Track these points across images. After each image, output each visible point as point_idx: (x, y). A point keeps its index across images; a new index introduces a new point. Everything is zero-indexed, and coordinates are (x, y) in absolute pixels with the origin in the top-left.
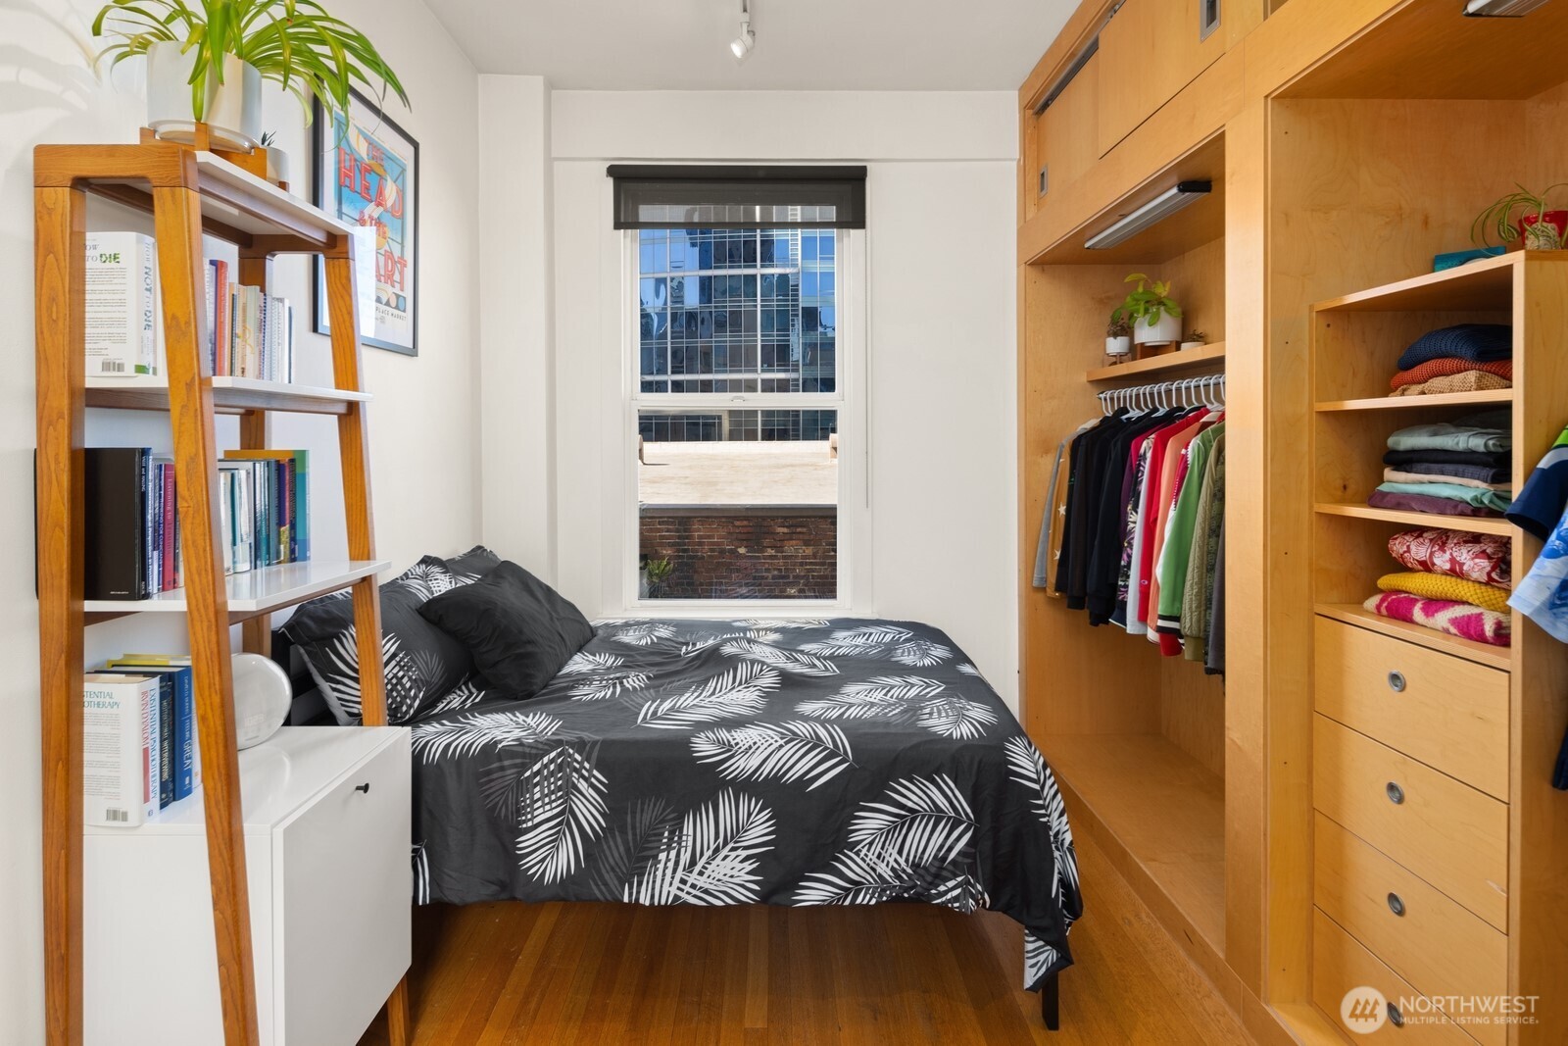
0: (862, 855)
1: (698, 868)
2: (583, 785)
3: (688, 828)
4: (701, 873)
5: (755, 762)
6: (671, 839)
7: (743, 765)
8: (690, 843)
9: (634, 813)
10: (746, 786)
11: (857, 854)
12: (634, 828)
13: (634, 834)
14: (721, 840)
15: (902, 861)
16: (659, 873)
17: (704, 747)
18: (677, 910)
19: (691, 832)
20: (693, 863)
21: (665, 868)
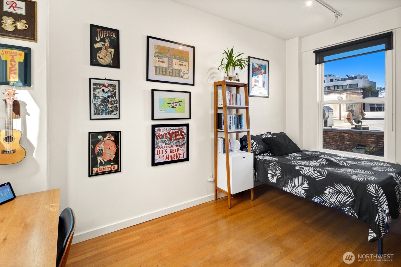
0: (326, 196)
1: (295, 188)
2: (277, 169)
3: (294, 181)
4: (295, 189)
5: (306, 172)
6: (291, 182)
7: (304, 172)
8: (294, 183)
9: (285, 176)
10: (304, 176)
11: (326, 195)
12: (285, 178)
13: (285, 179)
14: (299, 184)
15: (336, 201)
16: (288, 187)
17: (298, 168)
18: (291, 194)
19: (294, 182)
20: (294, 187)
21: (289, 186)
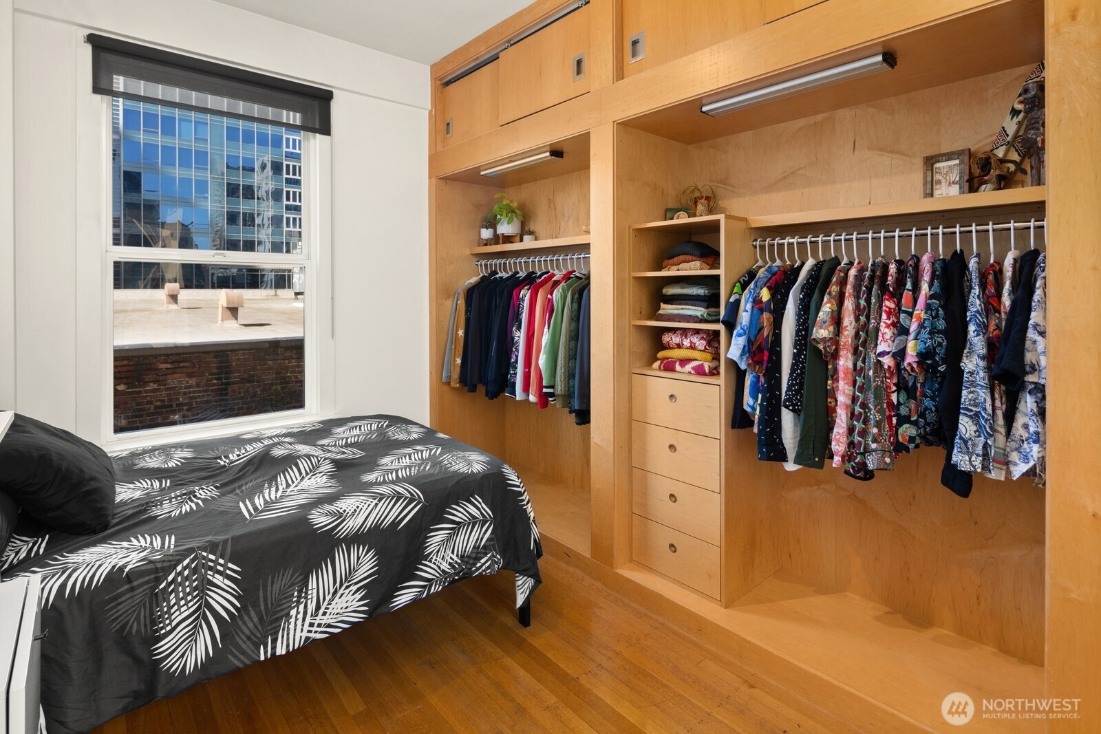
0: (433, 560)
1: (321, 612)
2: (218, 579)
3: (312, 584)
4: (324, 614)
5: (360, 520)
6: (299, 597)
7: (353, 524)
8: (315, 595)
9: (265, 587)
10: (357, 538)
12: (265, 599)
13: (266, 604)
14: (338, 584)
15: (454, 557)
16: (292, 626)
17: (320, 519)
18: (310, 644)
19: (315, 586)
20: (318, 607)
21: (297, 619)
